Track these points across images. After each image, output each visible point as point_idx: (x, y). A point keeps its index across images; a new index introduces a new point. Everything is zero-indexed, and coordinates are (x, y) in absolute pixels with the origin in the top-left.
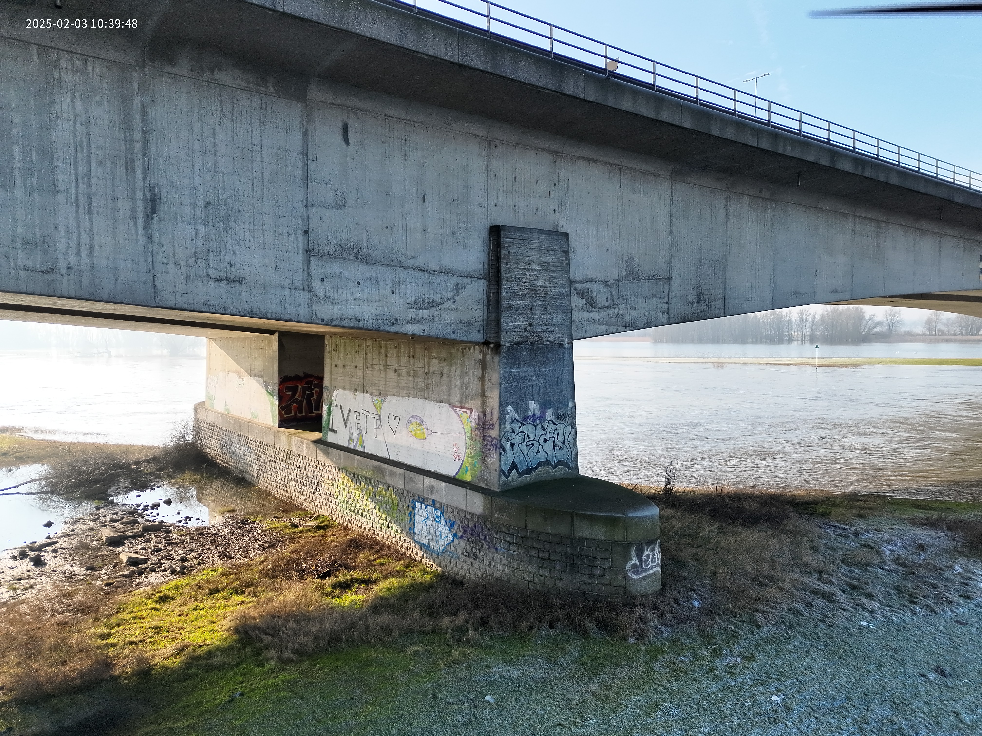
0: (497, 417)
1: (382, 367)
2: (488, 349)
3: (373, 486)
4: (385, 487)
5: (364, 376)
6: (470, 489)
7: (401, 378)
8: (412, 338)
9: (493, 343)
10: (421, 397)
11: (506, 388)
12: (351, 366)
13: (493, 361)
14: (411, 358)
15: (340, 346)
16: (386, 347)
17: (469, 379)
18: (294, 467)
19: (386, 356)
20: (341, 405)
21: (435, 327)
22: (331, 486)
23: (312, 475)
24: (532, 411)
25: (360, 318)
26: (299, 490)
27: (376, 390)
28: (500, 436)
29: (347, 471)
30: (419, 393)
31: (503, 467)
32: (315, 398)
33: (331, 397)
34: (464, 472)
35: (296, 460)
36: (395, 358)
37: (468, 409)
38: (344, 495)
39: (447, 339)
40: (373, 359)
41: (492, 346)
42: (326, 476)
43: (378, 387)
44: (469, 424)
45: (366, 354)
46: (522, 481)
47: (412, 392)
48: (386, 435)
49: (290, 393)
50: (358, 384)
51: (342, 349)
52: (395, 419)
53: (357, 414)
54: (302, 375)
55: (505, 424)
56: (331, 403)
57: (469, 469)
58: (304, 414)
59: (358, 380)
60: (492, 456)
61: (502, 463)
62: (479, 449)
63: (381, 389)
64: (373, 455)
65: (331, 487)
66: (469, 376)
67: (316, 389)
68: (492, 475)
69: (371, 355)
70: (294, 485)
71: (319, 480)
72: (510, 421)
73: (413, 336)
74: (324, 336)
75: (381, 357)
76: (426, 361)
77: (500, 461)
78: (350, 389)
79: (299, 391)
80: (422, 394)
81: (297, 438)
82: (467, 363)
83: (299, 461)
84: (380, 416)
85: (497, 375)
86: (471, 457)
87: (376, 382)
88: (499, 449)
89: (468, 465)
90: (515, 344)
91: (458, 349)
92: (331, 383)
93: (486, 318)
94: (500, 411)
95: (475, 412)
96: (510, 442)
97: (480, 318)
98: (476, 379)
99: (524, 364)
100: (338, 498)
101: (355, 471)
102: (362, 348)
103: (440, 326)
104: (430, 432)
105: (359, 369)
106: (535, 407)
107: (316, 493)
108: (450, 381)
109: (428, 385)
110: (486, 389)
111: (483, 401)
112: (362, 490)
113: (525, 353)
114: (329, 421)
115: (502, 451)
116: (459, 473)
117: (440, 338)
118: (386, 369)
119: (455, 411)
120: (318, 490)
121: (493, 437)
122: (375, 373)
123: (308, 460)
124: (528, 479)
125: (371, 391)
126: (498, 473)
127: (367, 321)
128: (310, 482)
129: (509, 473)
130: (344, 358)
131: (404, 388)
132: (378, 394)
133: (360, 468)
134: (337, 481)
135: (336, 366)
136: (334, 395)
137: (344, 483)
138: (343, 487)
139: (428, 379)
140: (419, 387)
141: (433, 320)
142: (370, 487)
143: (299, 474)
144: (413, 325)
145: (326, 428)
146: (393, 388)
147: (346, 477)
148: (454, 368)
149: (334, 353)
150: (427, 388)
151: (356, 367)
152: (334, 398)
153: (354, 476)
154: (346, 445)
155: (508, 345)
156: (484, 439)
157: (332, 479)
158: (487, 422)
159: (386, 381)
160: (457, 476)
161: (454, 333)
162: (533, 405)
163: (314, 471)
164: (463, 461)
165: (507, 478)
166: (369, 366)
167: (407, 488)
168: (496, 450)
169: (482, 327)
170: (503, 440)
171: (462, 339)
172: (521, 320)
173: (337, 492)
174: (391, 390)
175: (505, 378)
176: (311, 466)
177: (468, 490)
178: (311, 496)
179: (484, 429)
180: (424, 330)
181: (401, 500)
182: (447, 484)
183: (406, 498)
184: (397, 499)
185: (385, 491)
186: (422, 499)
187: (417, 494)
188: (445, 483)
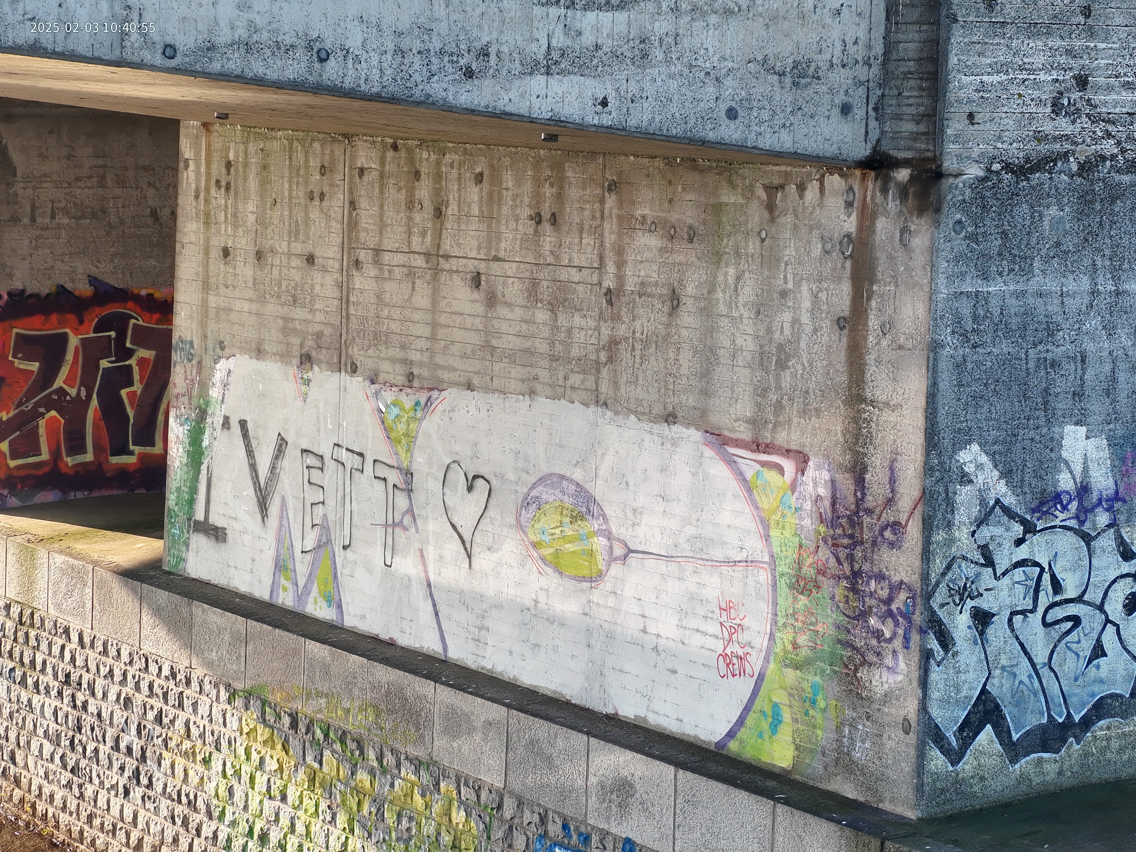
0: (916, 493)
1: (419, 261)
2: (884, 191)
3: (372, 772)
4: (425, 778)
5: (345, 301)
6: (787, 802)
7: (502, 311)
8: (552, 138)
9: (906, 163)
10: (584, 395)
11: (960, 366)
12: (289, 255)
13: (904, 245)
14: (547, 227)
15: (246, 165)
16: (438, 177)
17: (795, 322)
18: (47, 679)
19: (439, 213)
20: (243, 424)
21: (650, 90)
22: (200, 768)
23: (119, 716)
24: (1078, 469)
25: (328, 45)
26: (65, 776)
27: (393, 361)
28: (925, 577)
29: (264, 703)
30: (575, 379)
31: (935, 712)
32: (137, 387)
33: (204, 387)
34: (765, 725)
35: (56, 650)
36: (475, 224)
37: (787, 453)
38: (254, 805)
39: (704, 143)
40: (382, 226)
41: (903, 175)
42: (179, 724)
43: (403, 347)
44: (791, 520)
45: (353, 204)
46: (1024, 778)
47: (544, 375)
48: (431, 553)
49: (34, 366)
50: (319, 335)
51: (253, 183)
52: (470, 488)
53: (311, 460)
54: (84, 289)
55: (949, 525)
56: (202, 414)
57: (786, 716)
58: (89, 457)
59: (319, 317)
60: (889, 661)
61: (935, 695)
62: (831, 631)
63: (415, 356)
64: (375, 639)
65: (196, 770)
66: (796, 309)
67: (143, 353)
68: (889, 745)
69: (375, 210)
70: (46, 754)
71: (150, 737)
72: (975, 511)
73: (553, 130)
74: (176, 123)
75: (417, 217)
76: (610, 238)
77: (924, 683)
78: (284, 357)
79: (69, 357)
80: (590, 383)
81: (59, 559)
82: (789, 253)
83: (67, 655)
84: (408, 474)
85: (922, 310)
86: (797, 666)
87: (394, 326)
88: (922, 632)
89: (781, 697)
90: (1008, 167)
91: (751, 189)
92: (203, 325)
93: (879, 49)
94: (928, 470)
95: (818, 467)
96: (970, 604)
97: (852, 49)
98: (826, 324)
99: (1047, 260)
100: (228, 818)
101: (298, 705)
102: (338, 177)
103: (673, 85)
104: (619, 551)
105: (325, 270)
106: (1093, 454)
107: (137, 793)
108: (712, 330)
109: (614, 343)
110: (871, 370)
111: (855, 420)
112: (328, 789)
113: (1053, 211)
114: (194, 490)
115: (934, 644)
116: (742, 733)
117: (670, 139)
118: (437, 271)
119: (730, 462)
120: (144, 781)
121: (896, 578)
122: (389, 286)
123: (105, 652)
124: (1051, 769)
125: (370, 364)
126: (912, 738)
127: (357, 59)
128: (110, 743)
129: (966, 742)
130: (262, 221)
131: (511, 357)
132: (401, 379)
133: (320, 694)
134: (224, 744)
135: (226, 252)
136: (218, 376)
137: (255, 756)
138: (246, 769)
139: (616, 318)
140: (575, 352)
141: (645, 56)
142: (363, 777)
143: (66, 707)
144: (554, 81)
145: (182, 517)
146: (464, 356)
147: (260, 728)
148: (731, 271)
149: (219, 197)
150: (610, 360)
151: (310, 259)
152: (214, 393)
153: (294, 725)
154: (263, 593)
155: (975, 171)
156: (854, 589)
157: (202, 736)
158: (869, 512)
159: (435, 325)
160: (733, 746)
161: (732, 114)
162: (1082, 443)
163: (128, 702)
164: (761, 678)
165: (954, 763)
166: (363, 255)
167: (517, 788)
168: (906, 639)
169: (862, 91)
170: (940, 596)
171: (767, 142)
172: (1039, 60)
173: (223, 792)
174: (457, 363)
175: (959, 320)
176: (118, 676)
177: (780, 809)
178: (116, 803)
179: (856, 542)
180: (604, 103)
181: (489, 838)
182: (689, 775)
183: (511, 828)
184: (474, 831)
185: (423, 795)
186: (580, 834)
187: (560, 814)
188: (681, 772)
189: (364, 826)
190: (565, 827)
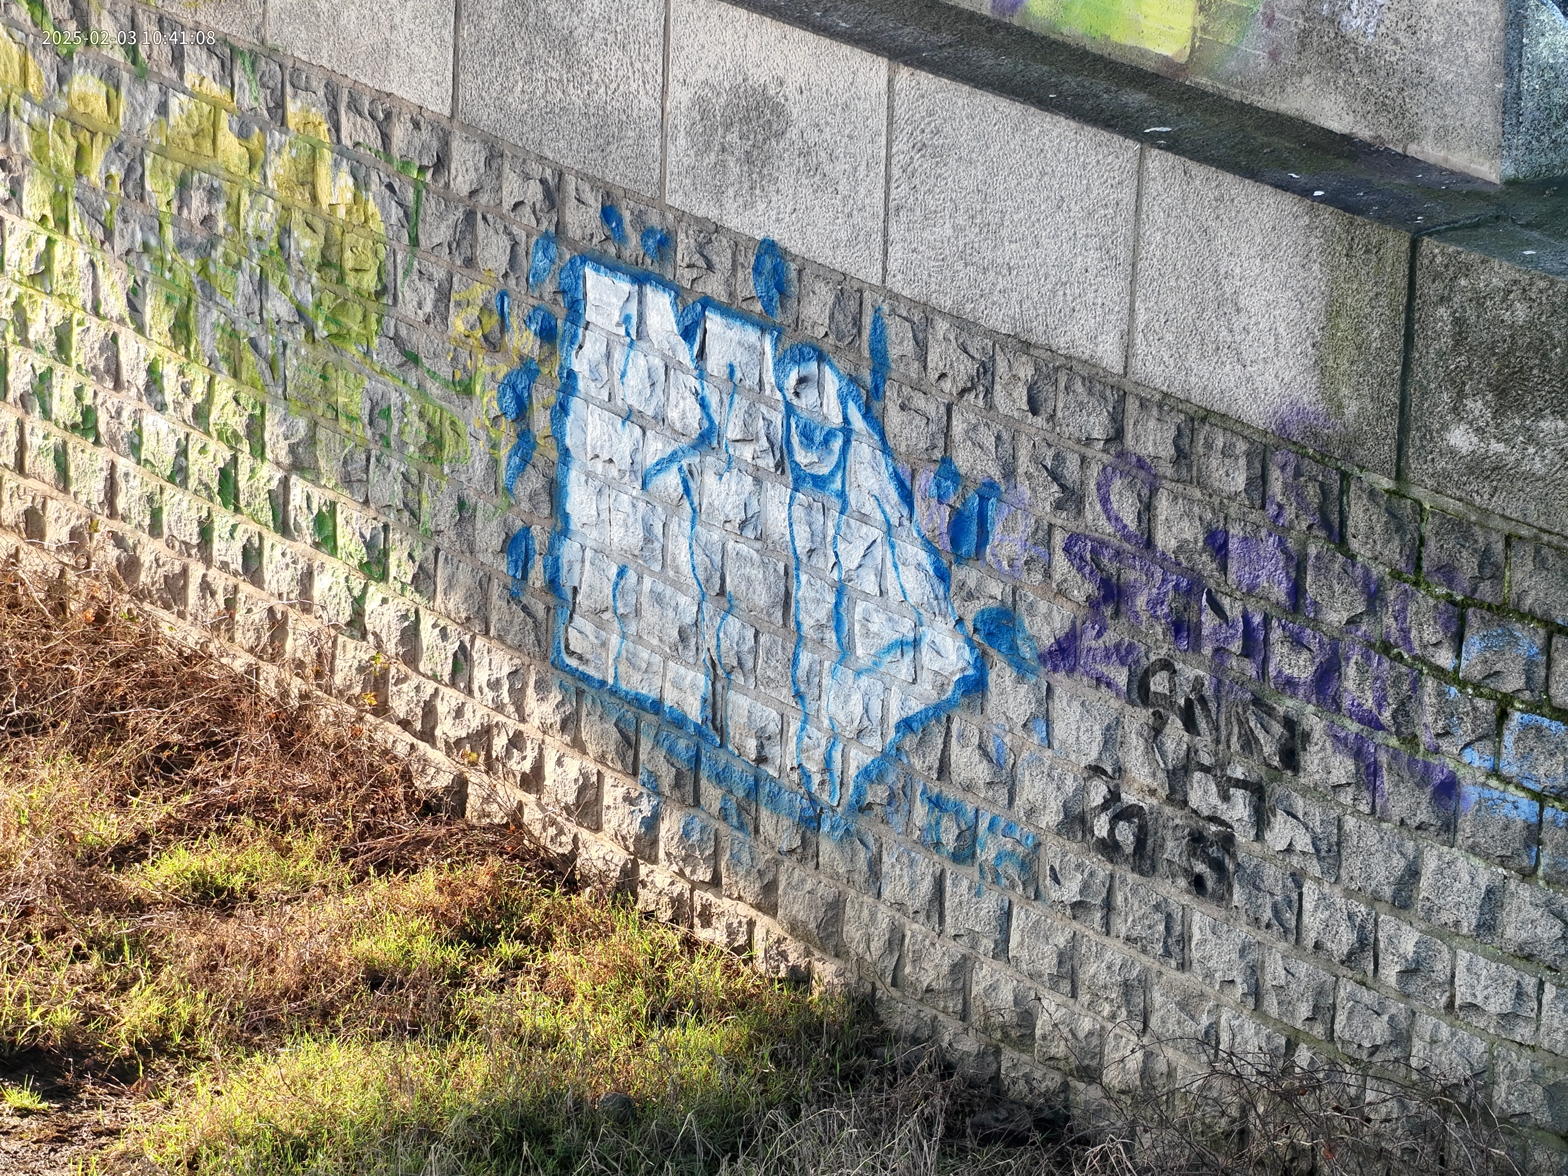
3: (110, 76)
4: (248, 91)
6: (1173, 144)
142: (87, 88)
160: (1038, 5)
167: (485, 115)
177: (1157, 161)
181: (415, 241)
182: (926, 79)
183: (470, 216)
184: (377, 225)
185: (243, 135)
186: (647, 233)
187: (595, 183)
188: (904, 73)
189: (92, 213)
190: (608, 214)
